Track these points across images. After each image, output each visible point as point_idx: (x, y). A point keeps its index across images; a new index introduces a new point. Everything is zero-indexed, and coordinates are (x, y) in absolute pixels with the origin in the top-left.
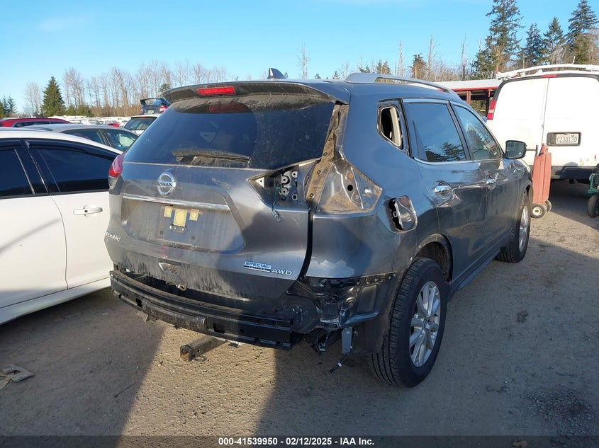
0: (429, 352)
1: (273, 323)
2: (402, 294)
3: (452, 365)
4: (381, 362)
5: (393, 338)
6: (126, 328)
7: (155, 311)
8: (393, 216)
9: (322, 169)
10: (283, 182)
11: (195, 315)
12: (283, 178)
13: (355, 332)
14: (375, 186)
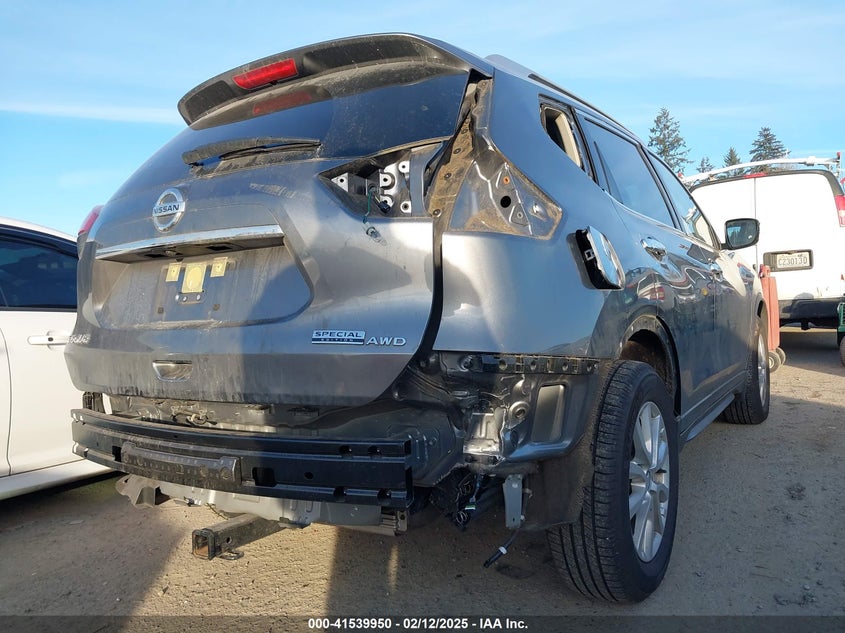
0: (659, 538)
1: (372, 451)
2: (610, 412)
3: (698, 565)
4: (579, 548)
5: (601, 496)
6: (109, 541)
7: (146, 460)
8: (585, 259)
9: (454, 172)
10: (382, 184)
11: (218, 456)
12: (382, 177)
13: (528, 491)
14: (550, 204)
